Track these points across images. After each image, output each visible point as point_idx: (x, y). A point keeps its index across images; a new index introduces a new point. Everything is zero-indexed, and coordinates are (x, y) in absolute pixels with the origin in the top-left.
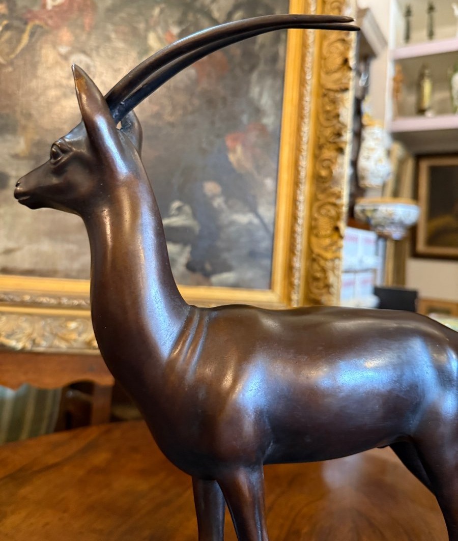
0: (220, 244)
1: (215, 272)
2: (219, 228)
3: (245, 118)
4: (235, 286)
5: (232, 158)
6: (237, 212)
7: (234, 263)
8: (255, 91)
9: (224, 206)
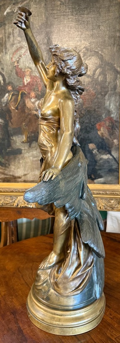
0: (97, 168)
1: (95, 179)
2: (96, 162)
3: (103, 116)
4: (104, 183)
5: (99, 133)
6: (103, 154)
7: (103, 174)
8: (107, 103)
9: (98, 153)
